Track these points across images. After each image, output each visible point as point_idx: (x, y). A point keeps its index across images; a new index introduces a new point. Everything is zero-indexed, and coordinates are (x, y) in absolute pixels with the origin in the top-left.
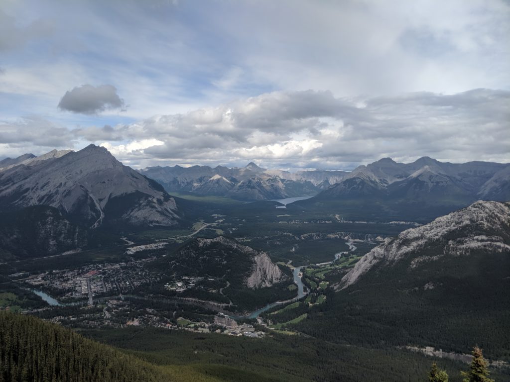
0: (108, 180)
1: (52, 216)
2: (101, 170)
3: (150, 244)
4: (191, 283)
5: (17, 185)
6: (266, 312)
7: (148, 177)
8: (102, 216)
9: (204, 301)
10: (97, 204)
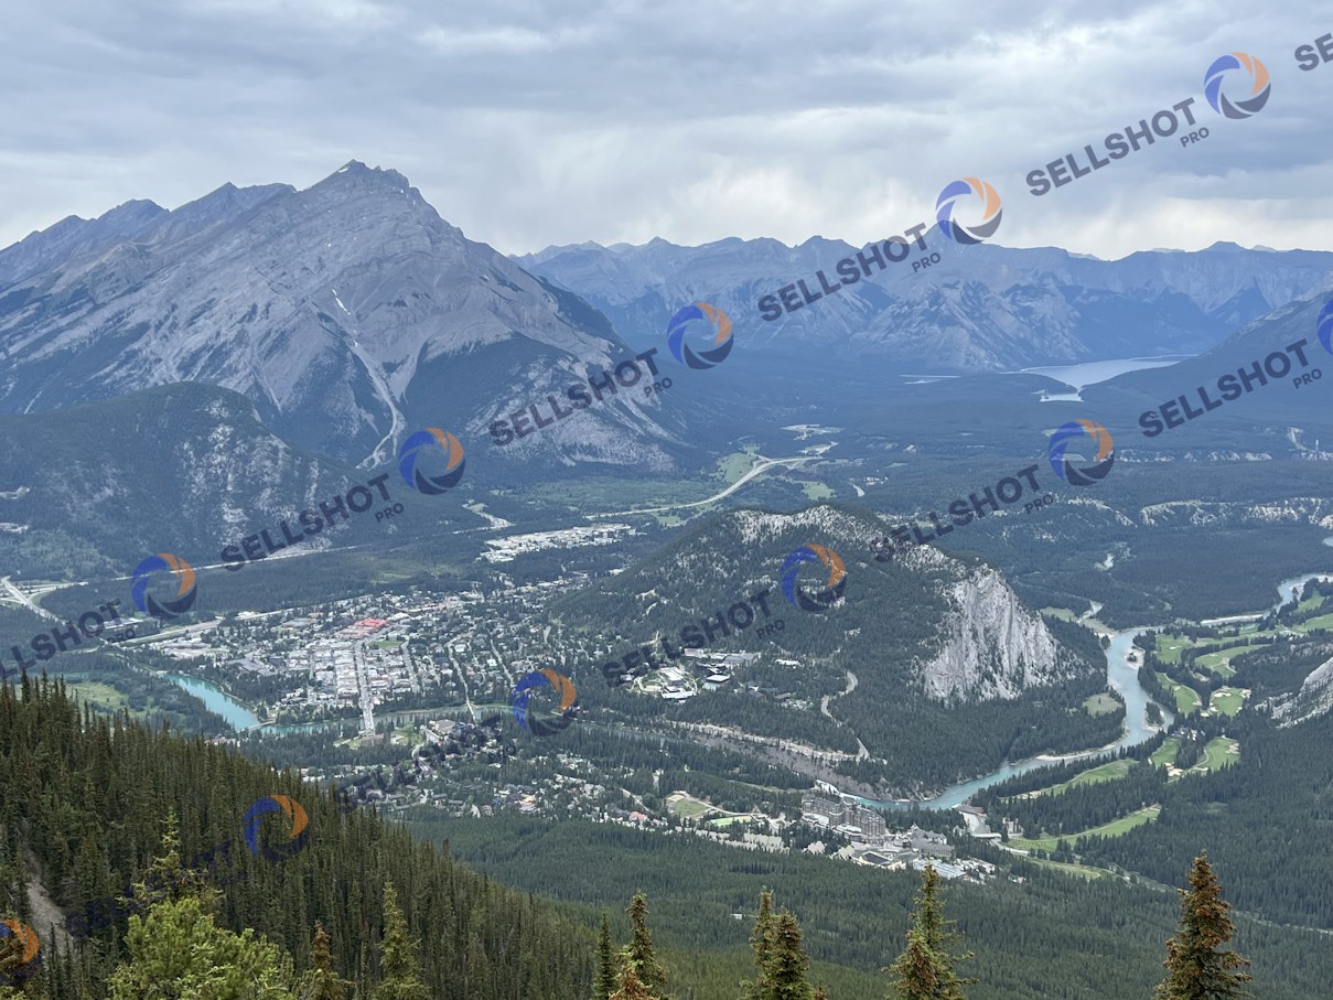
0: (415, 295)
1: (227, 422)
2: (388, 259)
3: (566, 528)
4: (714, 670)
5: (106, 313)
6: (997, 791)
7: (555, 285)
8: (398, 425)
9: (762, 739)
10: (378, 383)
